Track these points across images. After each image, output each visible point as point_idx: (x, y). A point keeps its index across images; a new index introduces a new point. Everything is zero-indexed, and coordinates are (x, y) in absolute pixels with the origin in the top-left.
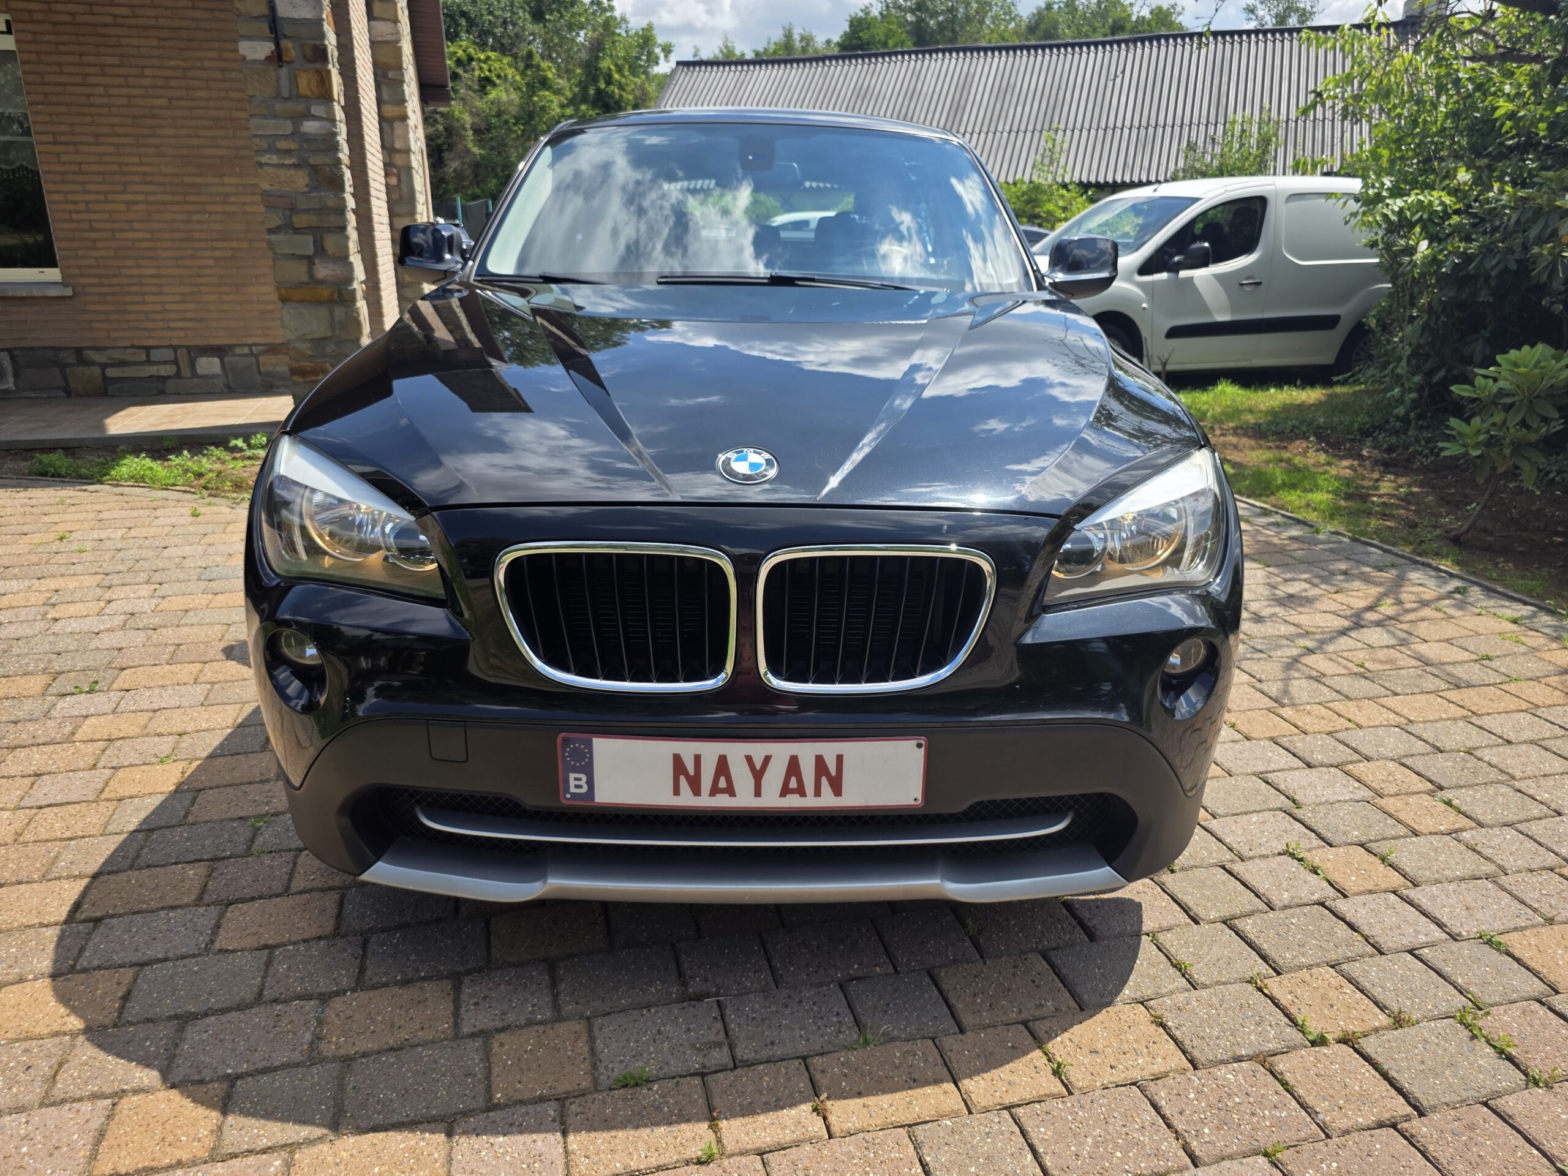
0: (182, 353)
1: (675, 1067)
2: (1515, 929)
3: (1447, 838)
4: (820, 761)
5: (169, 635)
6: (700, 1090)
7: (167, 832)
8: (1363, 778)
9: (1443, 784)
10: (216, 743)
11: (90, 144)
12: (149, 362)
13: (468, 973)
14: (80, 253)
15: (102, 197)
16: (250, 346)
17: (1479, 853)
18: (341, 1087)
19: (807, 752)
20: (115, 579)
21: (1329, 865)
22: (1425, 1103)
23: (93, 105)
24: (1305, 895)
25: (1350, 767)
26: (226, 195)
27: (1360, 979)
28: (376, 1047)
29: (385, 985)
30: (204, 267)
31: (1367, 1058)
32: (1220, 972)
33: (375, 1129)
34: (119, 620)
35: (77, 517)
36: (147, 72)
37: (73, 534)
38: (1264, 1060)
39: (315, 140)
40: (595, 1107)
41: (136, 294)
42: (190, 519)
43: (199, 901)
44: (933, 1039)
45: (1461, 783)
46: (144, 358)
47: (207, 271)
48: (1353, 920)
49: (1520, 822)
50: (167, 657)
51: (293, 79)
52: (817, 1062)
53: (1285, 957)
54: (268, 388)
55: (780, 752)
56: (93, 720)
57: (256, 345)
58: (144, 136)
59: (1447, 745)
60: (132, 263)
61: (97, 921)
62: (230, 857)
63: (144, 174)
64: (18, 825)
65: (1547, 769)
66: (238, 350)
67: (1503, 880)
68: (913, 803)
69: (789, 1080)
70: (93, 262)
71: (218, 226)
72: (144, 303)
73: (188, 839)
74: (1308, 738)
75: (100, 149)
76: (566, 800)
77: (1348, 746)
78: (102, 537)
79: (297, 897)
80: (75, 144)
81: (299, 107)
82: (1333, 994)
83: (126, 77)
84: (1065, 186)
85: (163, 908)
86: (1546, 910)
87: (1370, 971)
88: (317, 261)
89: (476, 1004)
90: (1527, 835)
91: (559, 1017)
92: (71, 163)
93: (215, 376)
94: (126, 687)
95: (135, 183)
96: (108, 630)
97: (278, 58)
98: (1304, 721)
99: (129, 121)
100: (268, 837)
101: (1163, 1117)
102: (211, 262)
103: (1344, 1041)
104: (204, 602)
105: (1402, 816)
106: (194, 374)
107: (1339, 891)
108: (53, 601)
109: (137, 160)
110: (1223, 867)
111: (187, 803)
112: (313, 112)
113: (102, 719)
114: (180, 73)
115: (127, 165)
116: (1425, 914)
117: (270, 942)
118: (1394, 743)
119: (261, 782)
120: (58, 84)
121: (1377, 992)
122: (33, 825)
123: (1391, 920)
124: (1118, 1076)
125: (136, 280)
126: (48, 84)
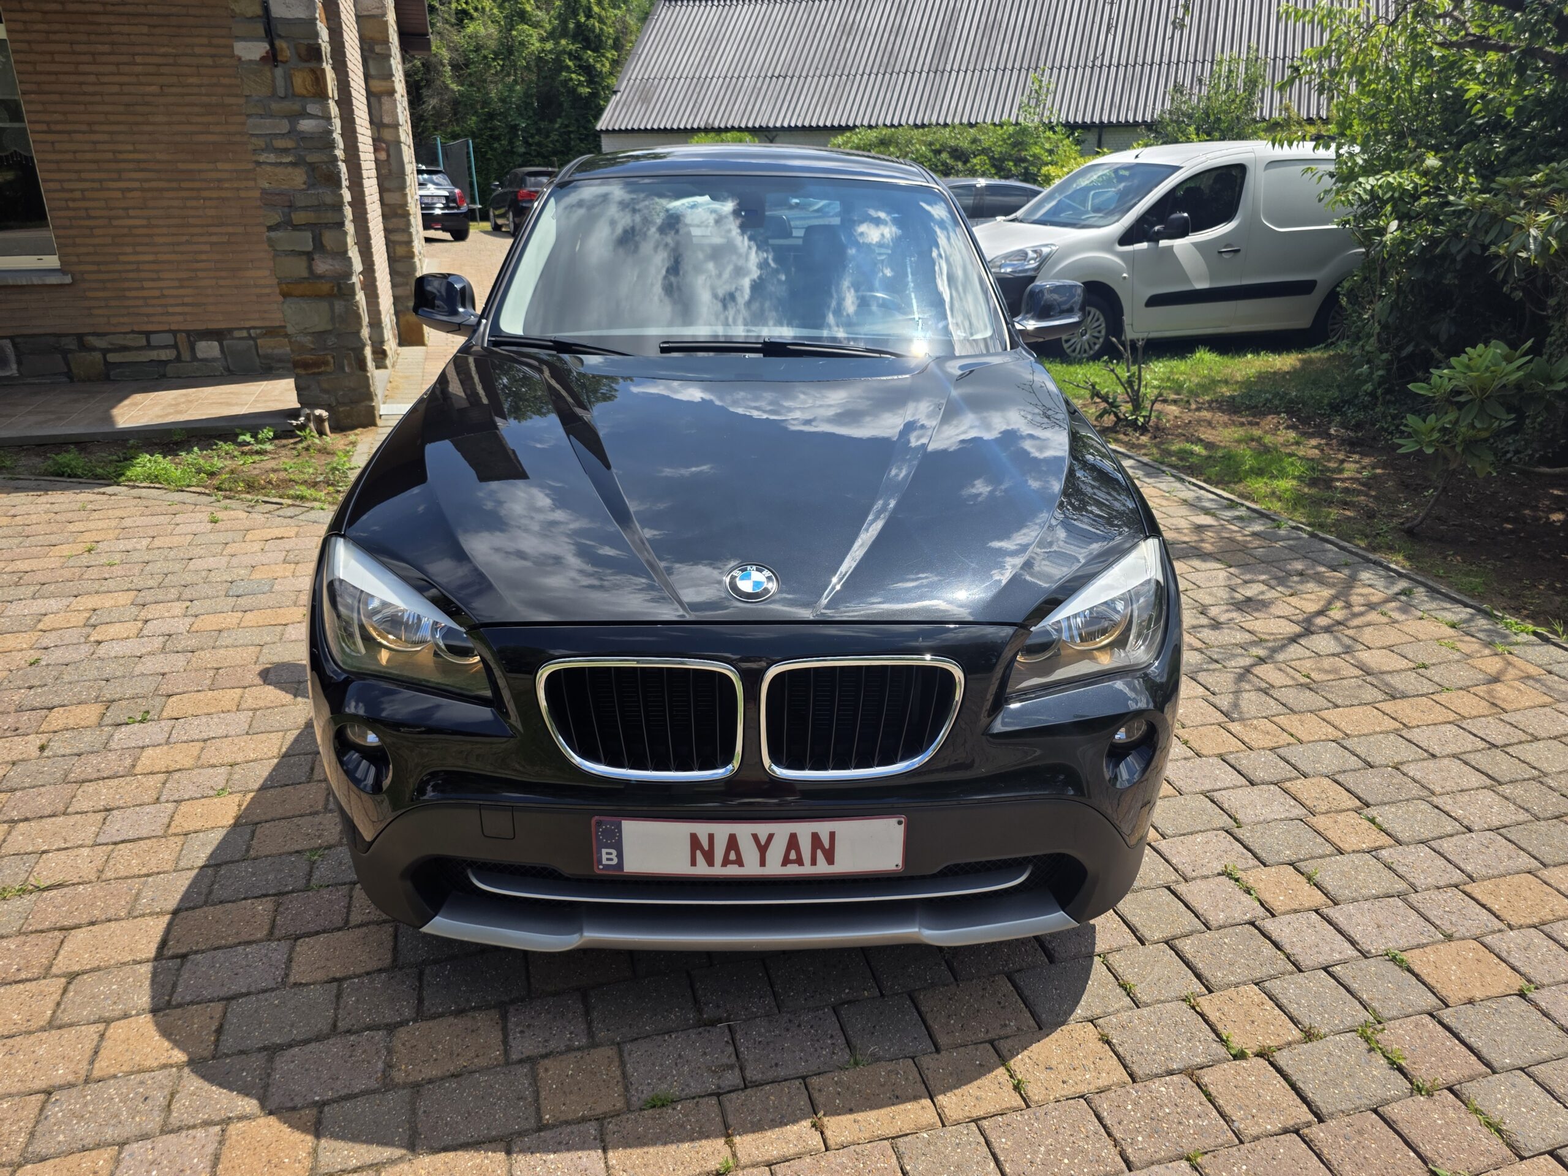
0: (182, 338)
1: (695, 1088)
2: (1418, 946)
3: (1368, 856)
4: (815, 837)
5: (207, 658)
6: (716, 1109)
7: (233, 867)
8: (1299, 796)
9: (1370, 801)
10: (266, 774)
11: (84, 133)
12: (149, 346)
13: (512, 1002)
14: (78, 241)
15: (97, 185)
16: (248, 329)
17: (1394, 871)
18: (414, 1111)
19: (804, 830)
20: (148, 596)
21: (1262, 885)
22: (1324, 1111)
23: (85, 94)
24: (1238, 916)
25: (1288, 784)
26: (220, 180)
27: (1280, 996)
28: (439, 1074)
29: (441, 1015)
30: (201, 252)
31: (1279, 1070)
32: (1160, 992)
33: (446, 1149)
34: (158, 642)
35: (101, 524)
36: (138, 59)
37: (100, 545)
38: (1191, 1073)
39: (312, 138)
40: (629, 1126)
41: (134, 280)
42: (210, 526)
43: (270, 936)
44: (913, 1058)
45: (1386, 800)
46: (144, 342)
47: (204, 257)
48: (1278, 939)
49: (1434, 839)
50: (208, 682)
51: (288, 78)
52: (815, 1081)
53: (1215, 976)
54: (266, 370)
55: (782, 831)
56: (149, 752)
57: (254, 328)
58: (137, 124)
59: (1377, 759)
60: (129, 249)
61: (184, 957)
62: (292, 892)
63: (139, 161)
64: (99, 862)
65: (1465, 785)
66: (237, 334)
67: (1413, 898)
68: (894, 868)
69: (791, 1099)
70: (91, 249)
71: (211, 212)
72: (143, 288)
73: (254, 874)
74: (1253, 755)
75: (95, 137)
76: (599, 870)
77: (1288, 762)
78: (129, 548)
79: (357, 931)
80: (69, 133)
81: (295, 106)
82: (1255, 1011)
83: (118, 64)
84: (1052, 128)
85: (239, 944)
86: (1447, 927)
87: (1289, 989)
88: (316, 256)
89: (522, 1032)
90: (1439, 853)
91: (594, 1045)
92: (66, 152)
93: (214, 360)
94: (175, 715)
95: (130, 171)
96: (149, 654)
97: (272, 58)
98: (1251, 737)
99: (121, 109)
100: (323, 872)
101: (1105, 1127)
102: (207, 248)
103: (1260, 1055)
104: (235, 621)
105: (1330, 834)
106: (194, 358)
107: (1267, 910)
108: (92, 621)
109: (130, 147)
110: (1169, 888)
111: (247, 837)
112: (308, 111)
113: (158, 750)
114: (171, 60)
115: (120, 152)
116: (1340, 932)
117: (338, 975)
118: (1331, 758)
119: (311, 814)
120: (49, 73)
121: (1292, 1008)
122: (112, 862)
123: (1311, 938)
124: (1068, 1091)
125: (134, 267)
126: (41, 73)
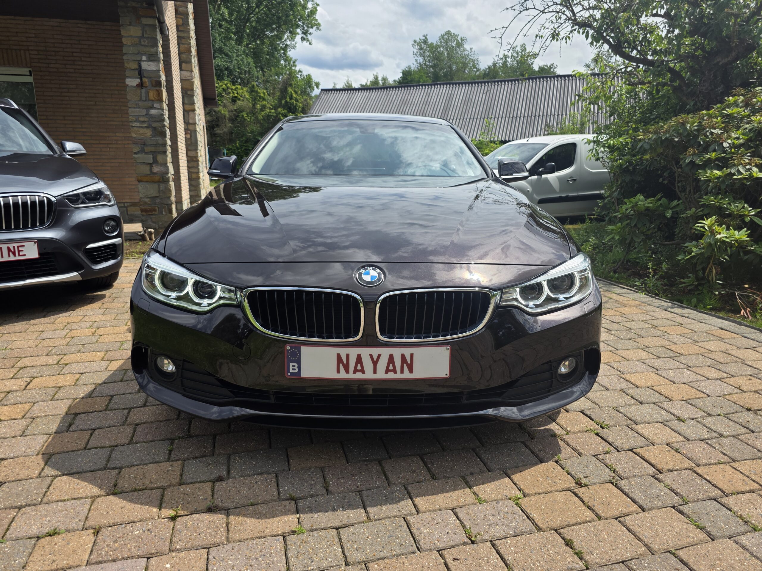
16: (124, 203)
23: (63, 104)
26: (117, 140)
36: (87, 91)
39: (155, 117)
51: (147, 93)
54: (131, 220)
57: (127, 203)
58: (84, 117)
64: (37, 343)
71: (112, 153)
81: (149, 104)
83: (78, 93)
84: (494, 142)
88: (154, 165)
97: (141, 85)
99: (78, 110)
102: (109, 168)
109: (80, 126)
112: (155, 106)
114: (100, 92)
120: (49, 96)
122: (42, 343)
126: (46, 96)
